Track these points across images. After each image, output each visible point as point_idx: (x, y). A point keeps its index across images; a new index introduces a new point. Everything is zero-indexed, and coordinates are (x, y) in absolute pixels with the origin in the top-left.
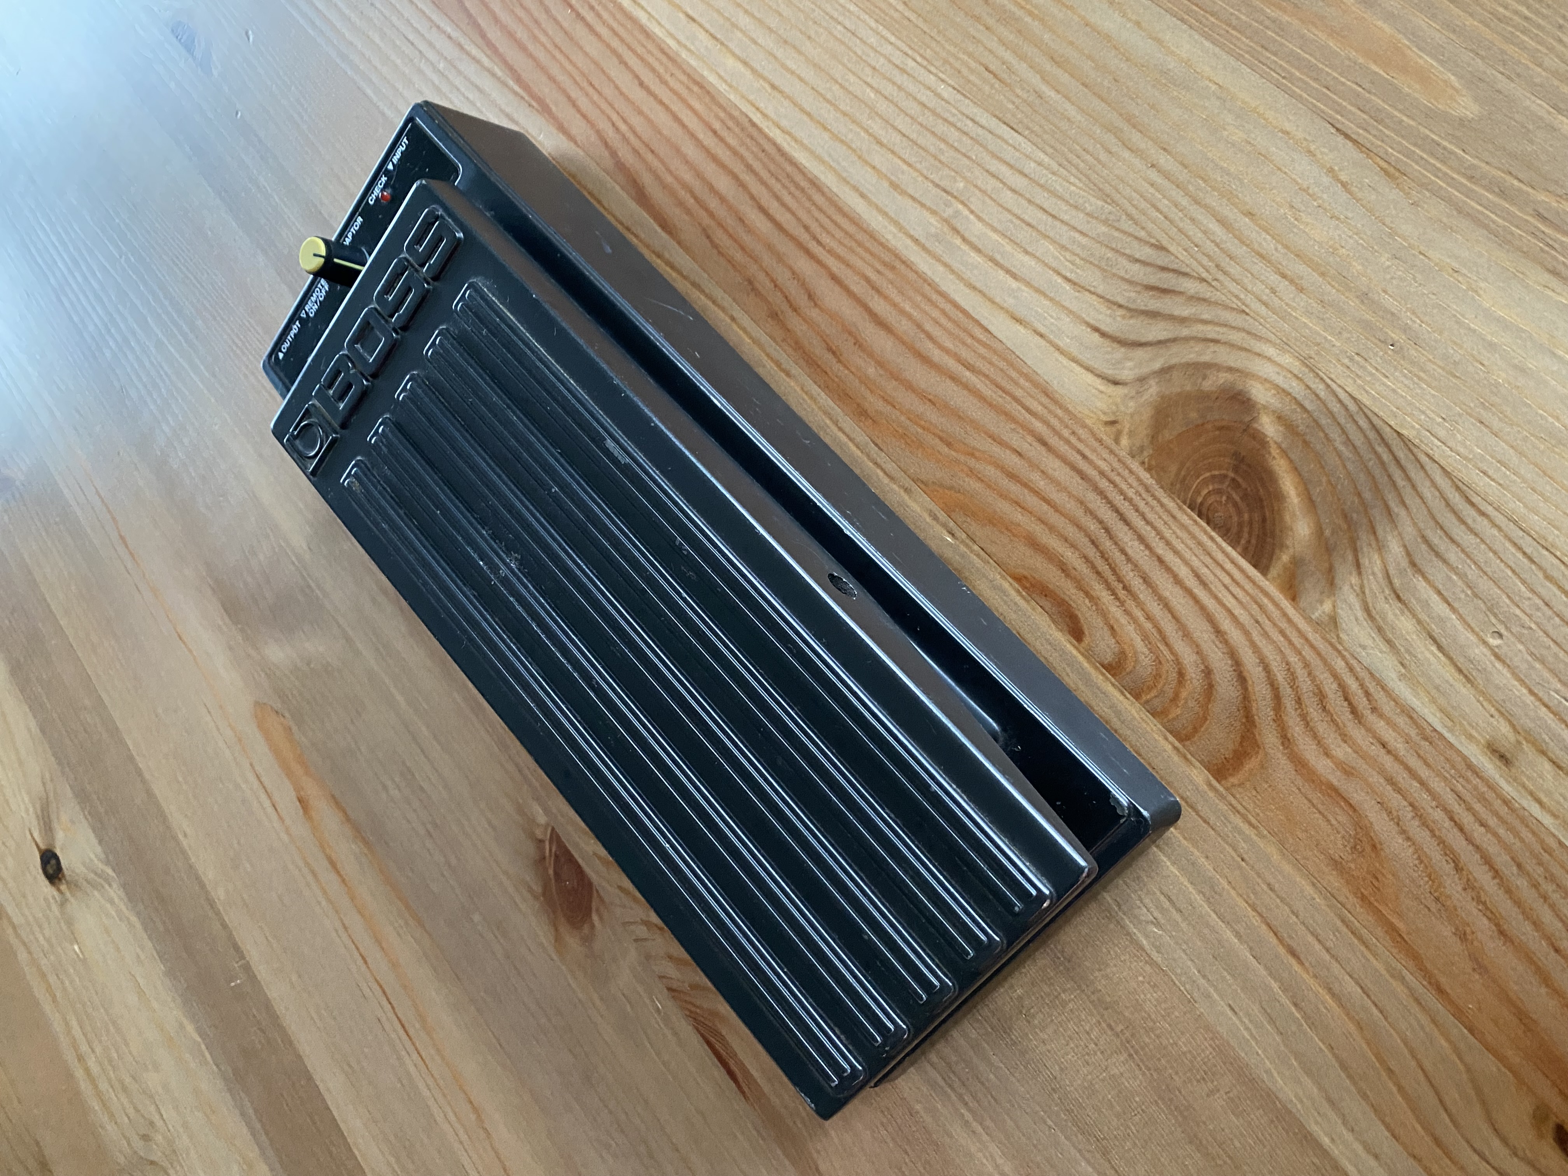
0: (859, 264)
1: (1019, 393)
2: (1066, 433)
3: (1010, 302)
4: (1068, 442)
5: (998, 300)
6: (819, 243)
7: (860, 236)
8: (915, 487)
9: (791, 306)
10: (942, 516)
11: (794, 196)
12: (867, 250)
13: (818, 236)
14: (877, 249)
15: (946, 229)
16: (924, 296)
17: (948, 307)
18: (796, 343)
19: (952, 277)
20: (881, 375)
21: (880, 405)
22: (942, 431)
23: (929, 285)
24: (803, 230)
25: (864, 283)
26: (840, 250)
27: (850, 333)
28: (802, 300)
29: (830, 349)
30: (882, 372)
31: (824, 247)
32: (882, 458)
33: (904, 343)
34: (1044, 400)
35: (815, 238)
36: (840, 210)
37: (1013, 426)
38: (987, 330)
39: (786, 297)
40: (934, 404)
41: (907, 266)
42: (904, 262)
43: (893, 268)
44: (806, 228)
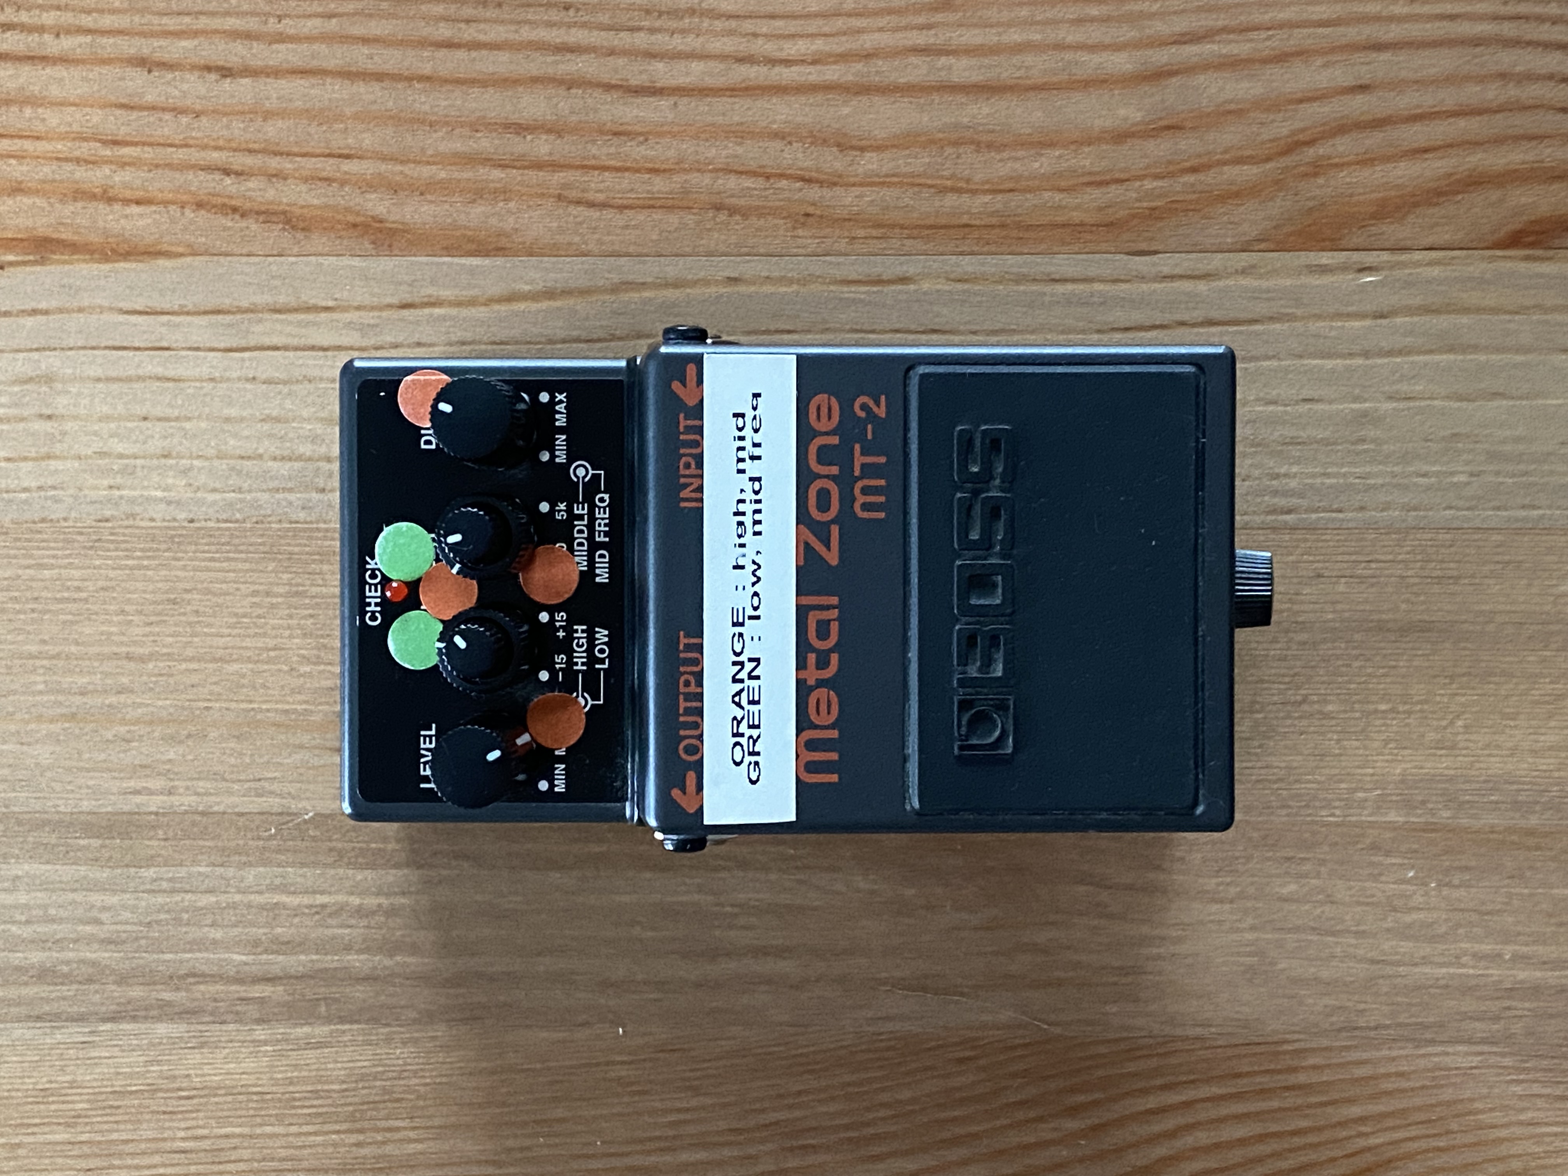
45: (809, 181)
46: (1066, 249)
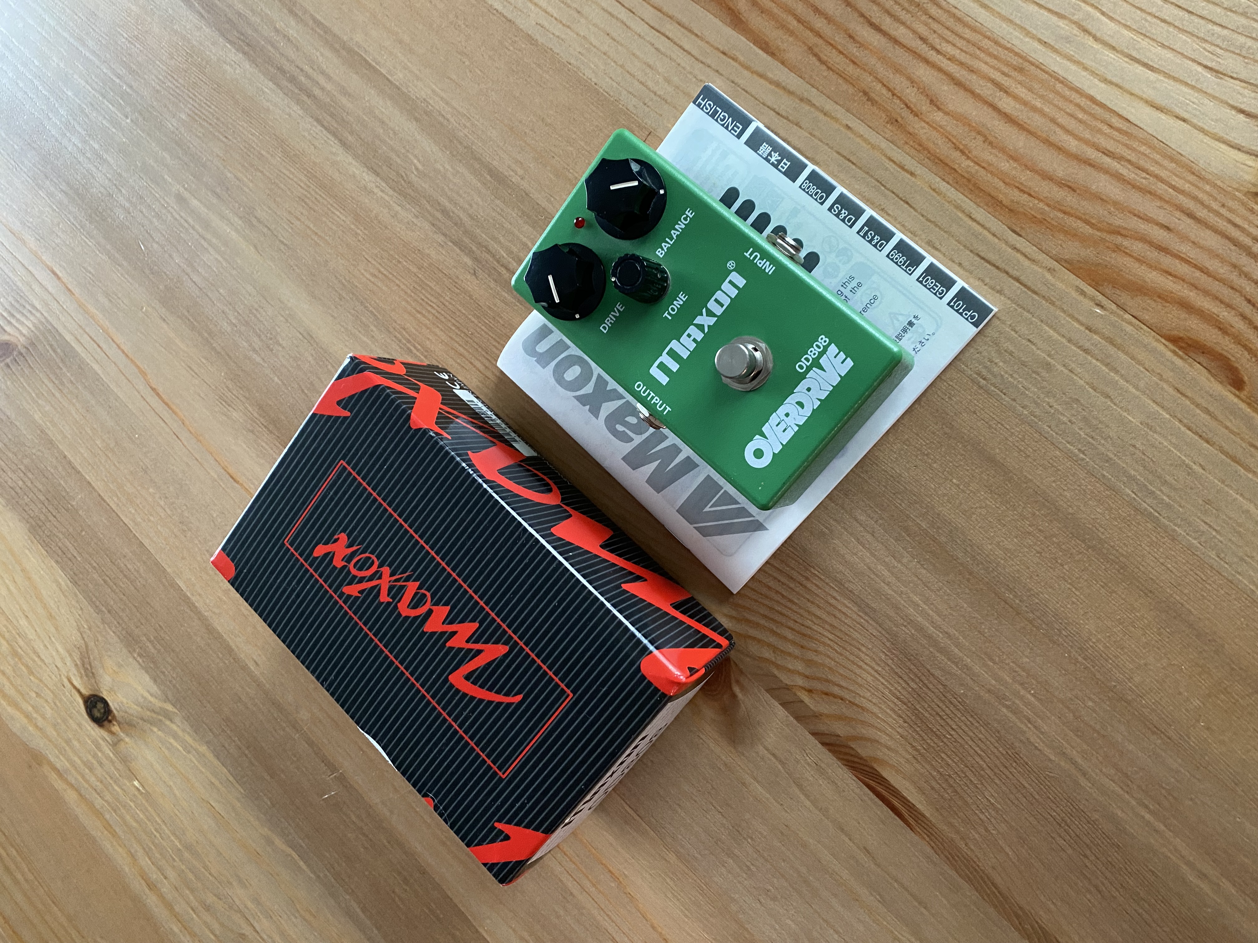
0: (984, 68)
1: (1164, 174)
2: (1215, 206)
3: (1149, 93)
4: (1218, 214)
5: (1136, 91)
6: (938, 52)
9: (912, 111)
10: (1090, 290)
12: (990, 55)
14: (1002, 53)
16: (1058, 93)
17: (1083, 102)
20: (1016, 168)
21: (1016, 195)
23: (1062, 82)
24: (919, 42)
26: (963, 57)
27: (979, 133)
28: (924, 106)
29: (957, 148)
33: (1037, 137)
34: (1192, 178)
35: (933, 48)
37: (1158, 204)
38: (1127, 120)
40: (1074, 191)
41: (1037, 67)
42: (1032, 64)
43: (1020, 70)
44: (923, 40)
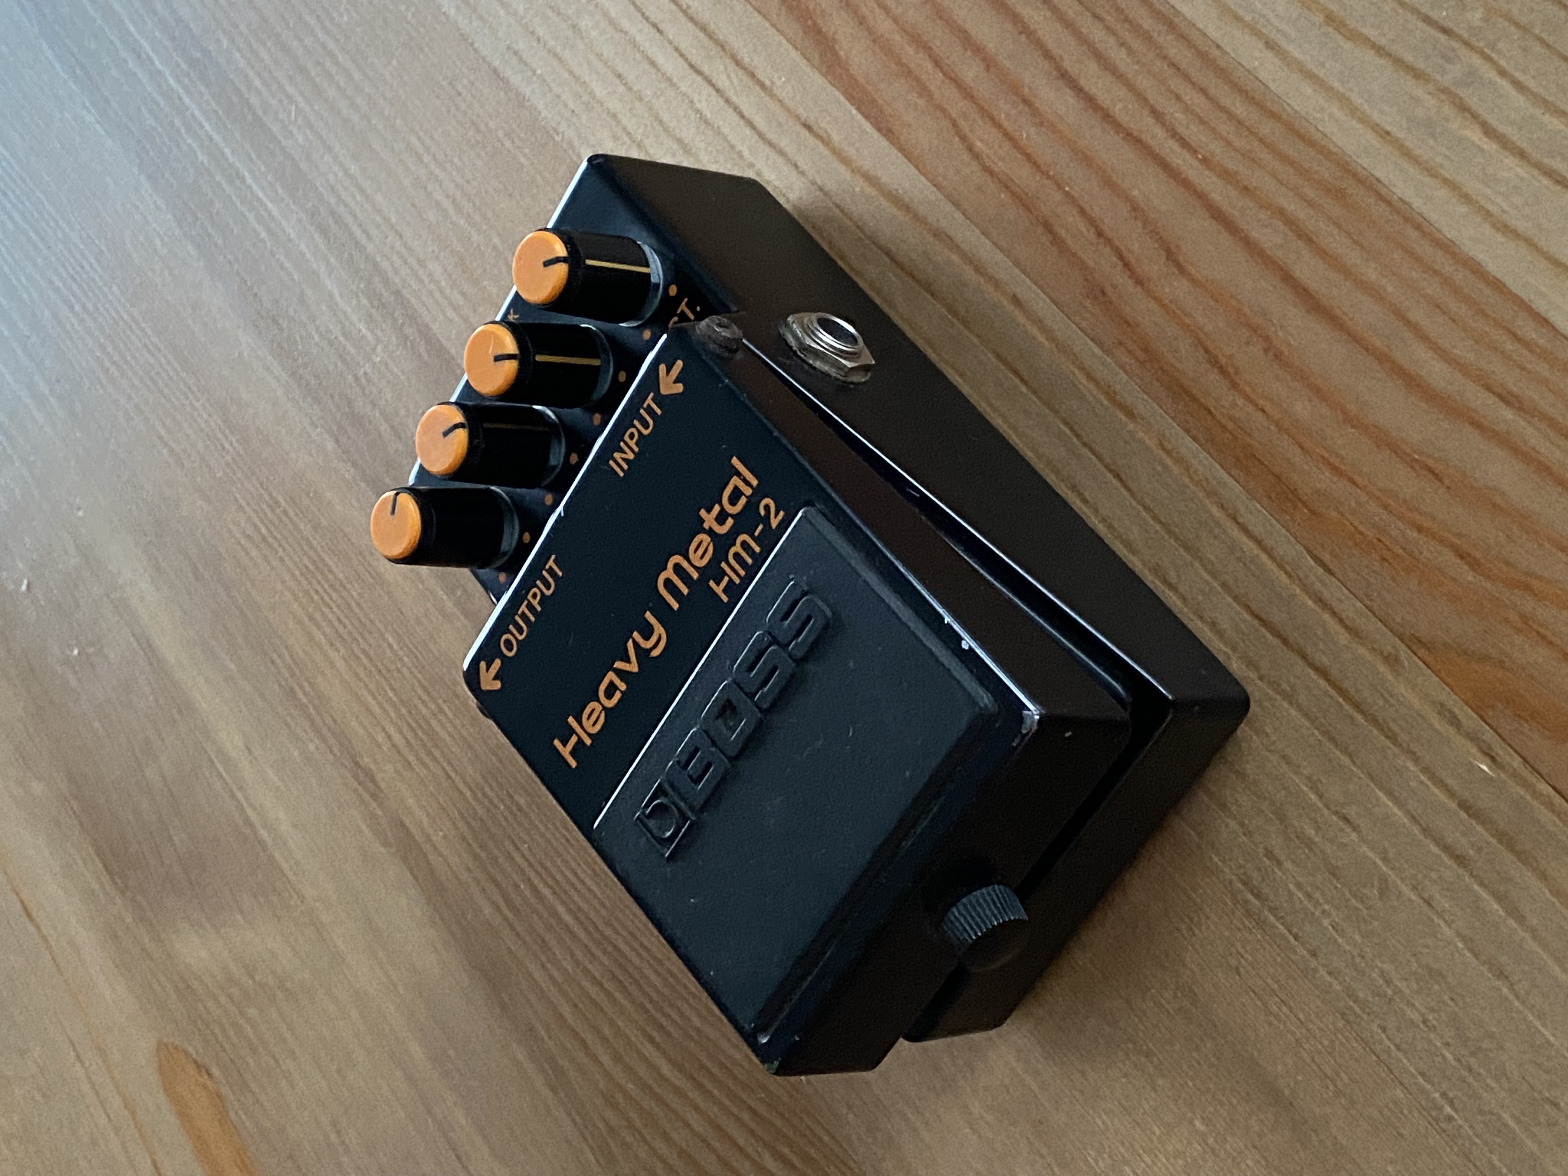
7: (1267, 128)
8: (1404, 653)
11: (1130, 52)
13: (1181, 130)
15: (1448, 110)
18: (1146, 350)
19: (1463, 209)
22: (1459, 535)
25: (1280, 225)
30: (1324, 410)
31: (1194, 152)
32: (1333, 591)
36: (1223, 74)
39: (1121, 257)
45: (1126, 265)
46: (1265, 501)
